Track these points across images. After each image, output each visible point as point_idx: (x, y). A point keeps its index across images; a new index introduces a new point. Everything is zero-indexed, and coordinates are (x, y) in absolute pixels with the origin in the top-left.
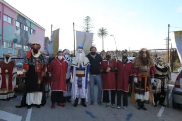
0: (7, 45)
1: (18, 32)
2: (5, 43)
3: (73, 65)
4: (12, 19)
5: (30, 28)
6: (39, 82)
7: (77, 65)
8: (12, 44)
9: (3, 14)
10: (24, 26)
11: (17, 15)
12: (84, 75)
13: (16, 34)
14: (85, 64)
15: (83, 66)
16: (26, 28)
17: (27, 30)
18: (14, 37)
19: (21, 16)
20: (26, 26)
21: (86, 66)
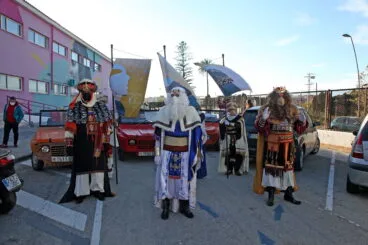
0: (59, 90)
1: (76, 69)
2: (56, 87)
3: (159, 126)
4: (66, 49)
5: (93, 63)
6: (97, 154)
7: (170, 126)
8: (66, 88)
9: (53, 41)
10: (85, 60)
11: (73, 42)
12: (185, 149)
13: (72, 73)
14: (189, 123)
15: (183, 129)
16: (87, 63)
17: (88, 65)
18: (69, 77)
19: (79, 43)
20: (87, 58)
21: (190, 129)
